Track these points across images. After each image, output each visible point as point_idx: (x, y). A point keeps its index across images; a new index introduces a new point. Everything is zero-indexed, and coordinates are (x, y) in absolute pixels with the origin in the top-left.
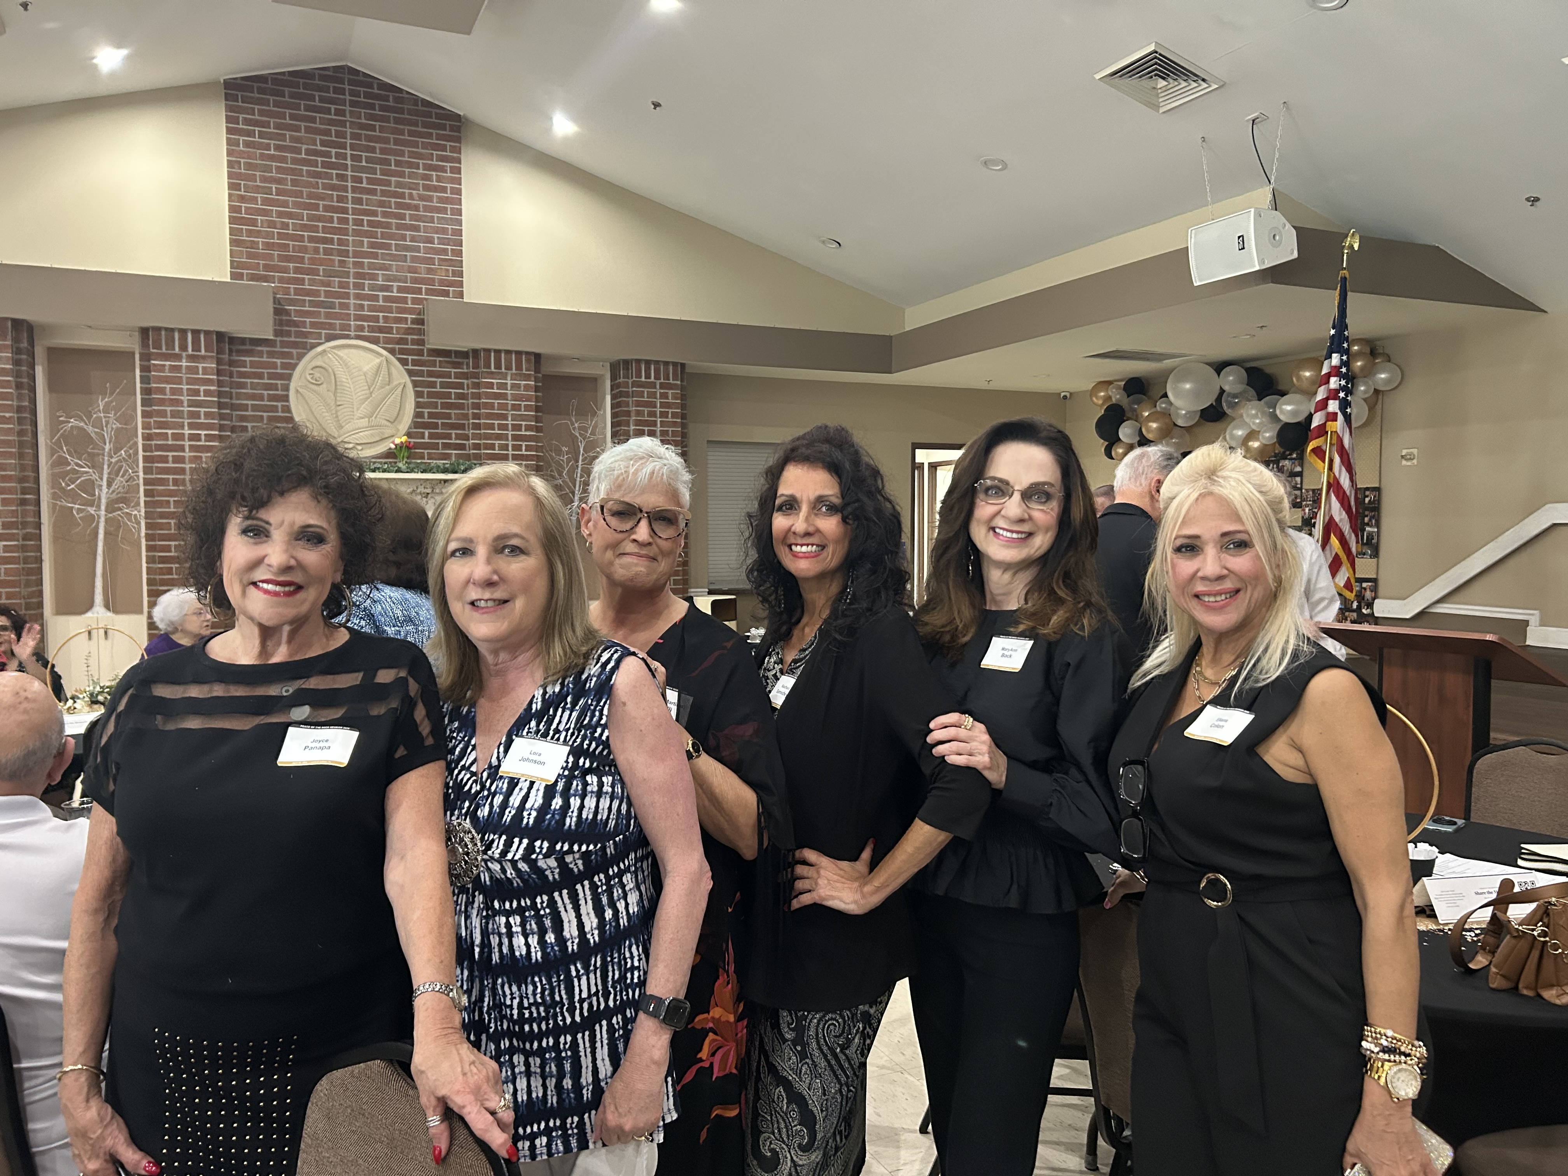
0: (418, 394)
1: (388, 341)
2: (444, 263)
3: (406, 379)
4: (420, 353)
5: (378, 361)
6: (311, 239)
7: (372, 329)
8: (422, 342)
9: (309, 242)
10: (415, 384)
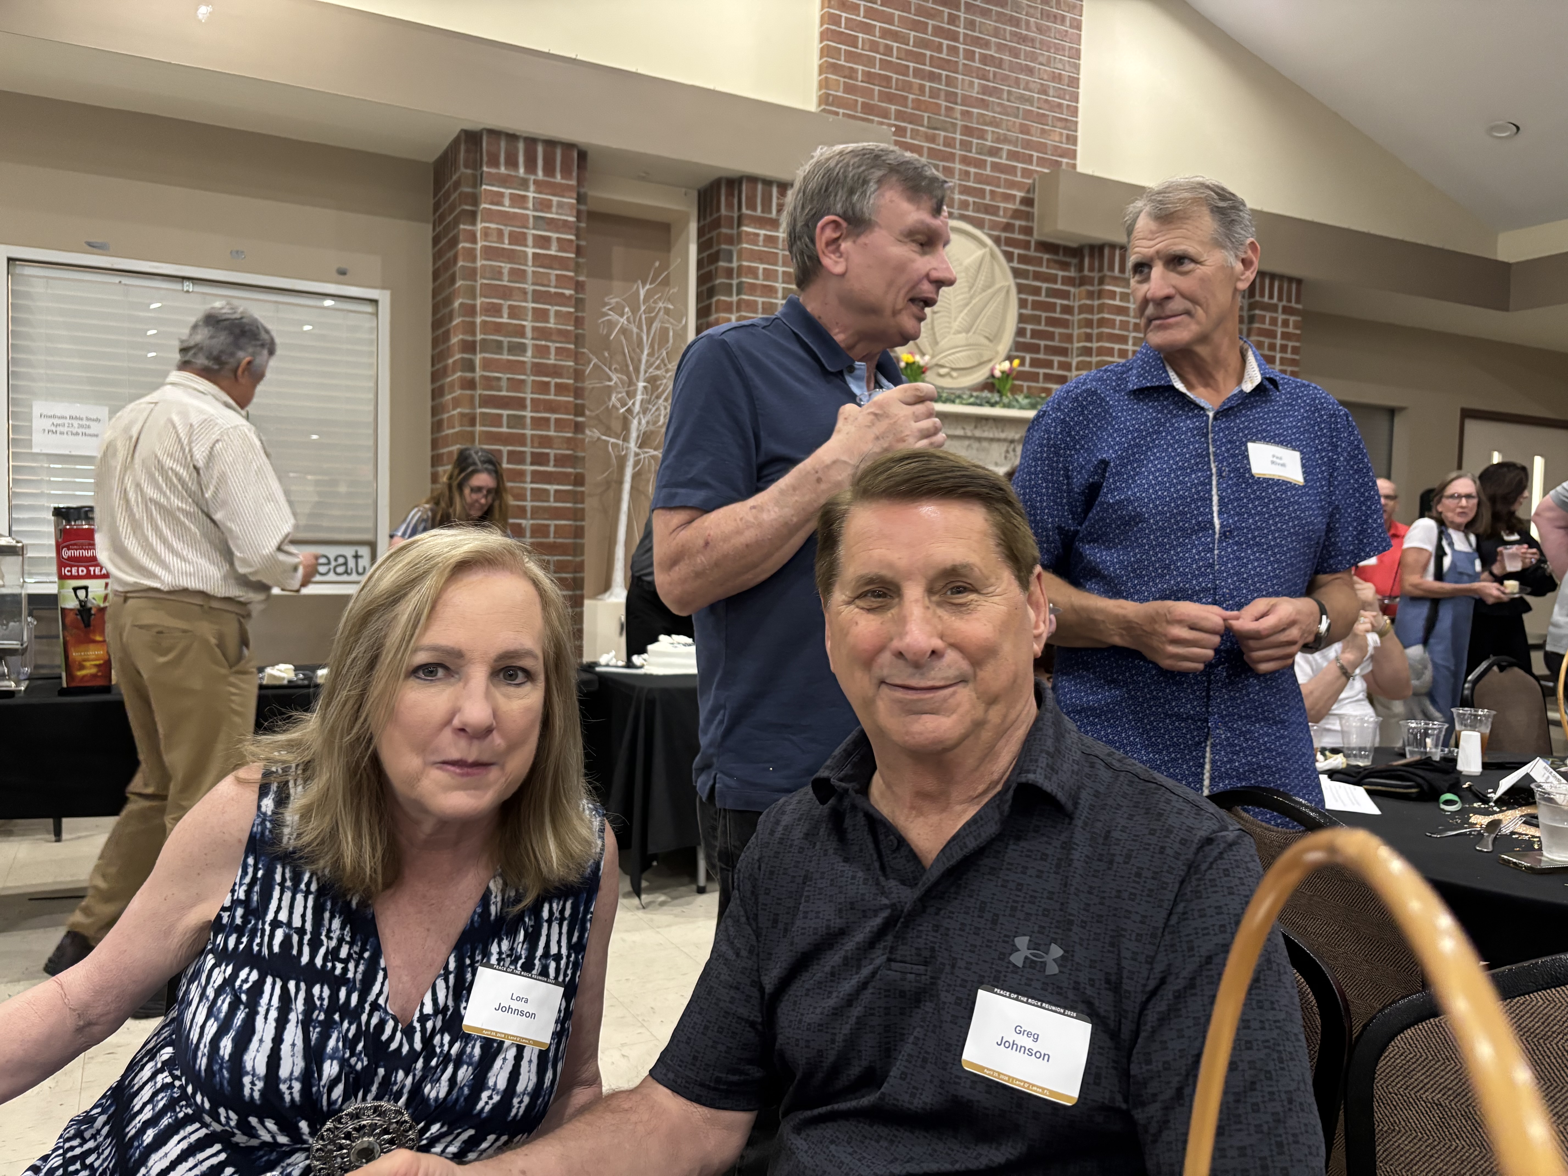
0: (1022, 304)
1: (994, 226)
2: (1059, 124)
3: (1010, 282)
4: (1026, 245)
5: (980, 252)
6: (917, 73)
7: (978, 208)
8: (1028, 231)
9: (915, 76)
10: (1021, 289)
